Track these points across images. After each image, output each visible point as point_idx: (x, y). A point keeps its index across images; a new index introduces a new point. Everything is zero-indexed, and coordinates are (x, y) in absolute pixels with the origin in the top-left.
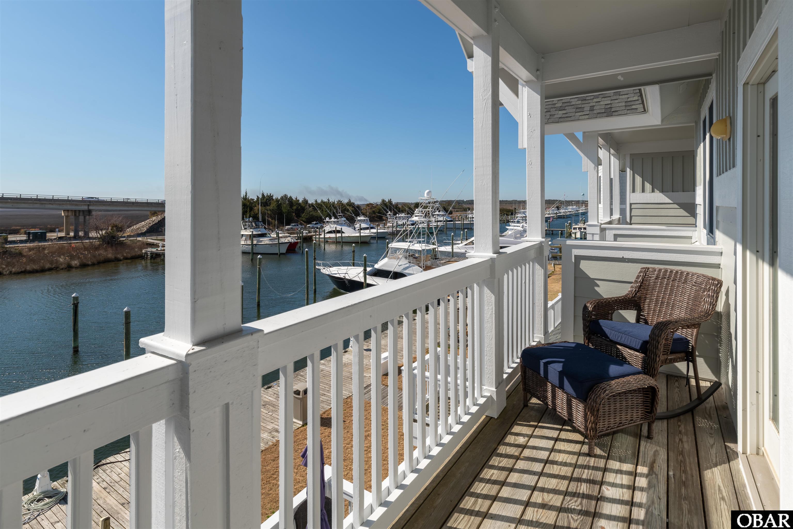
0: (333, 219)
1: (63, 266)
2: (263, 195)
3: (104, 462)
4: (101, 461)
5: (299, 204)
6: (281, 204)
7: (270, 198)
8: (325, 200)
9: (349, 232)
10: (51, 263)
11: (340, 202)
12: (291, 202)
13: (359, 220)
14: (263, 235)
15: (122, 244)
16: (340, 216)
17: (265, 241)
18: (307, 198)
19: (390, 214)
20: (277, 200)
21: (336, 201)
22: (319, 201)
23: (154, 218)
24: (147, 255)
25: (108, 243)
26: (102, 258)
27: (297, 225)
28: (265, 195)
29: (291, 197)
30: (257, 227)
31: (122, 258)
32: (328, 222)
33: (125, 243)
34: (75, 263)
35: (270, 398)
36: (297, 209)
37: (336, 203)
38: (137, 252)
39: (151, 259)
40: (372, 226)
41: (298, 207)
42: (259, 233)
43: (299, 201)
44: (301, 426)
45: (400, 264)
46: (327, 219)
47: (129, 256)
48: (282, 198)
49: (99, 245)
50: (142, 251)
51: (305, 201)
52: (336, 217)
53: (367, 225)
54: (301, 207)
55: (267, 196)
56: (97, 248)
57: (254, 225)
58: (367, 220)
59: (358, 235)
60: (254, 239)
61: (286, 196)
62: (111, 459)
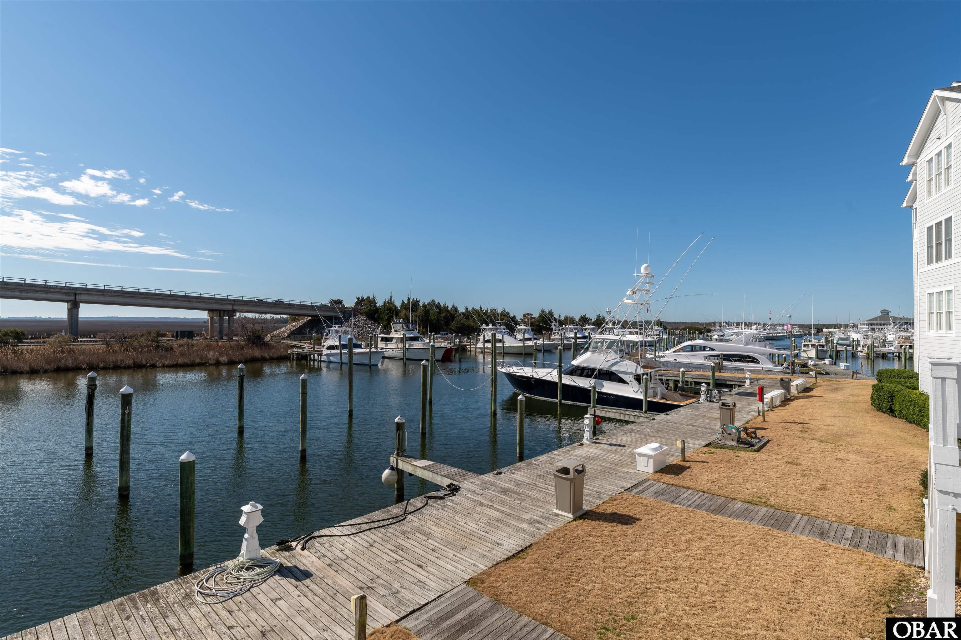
0: (490, 326)
1: (212, 362)
2: (409, 299)
3: (316, 534)
4: (313, 533)
5: (448, 311)
6: (428, 310)
7: (415, 304)
8: (477, 308)
9: (509, 342)
10: (201, 358)
11: (493, 310)
12: (440, 309)
13: (519, 330)
14: (415, 339)
15: (266, 345)
16: (498, 323)
17: (418, 345)
18: (456, 305)
19: (555, 325)
20: (424, 306)
21: (489, 309)
22: (470, 309)
23: (294, 324)
24: (293, 356)
25: (254, 343)
26: (249, 357)
27: (447, 334)
28: (411, 300)
29: (439, 303)
30: (408, 329)
31: (268, 357)
32: (485, 329)
33: (270, 344)
34: (224, 359)
35: (506, 485)
36: (445, 318)
37: (489, 311)
38: (282, 352)
39: (297, 360)
40: (535, 336)
41: (447, 315)
42: (412, 336)
43: (448, 307)
44: (571, 520)
45: (607, 359)
46: (484, 326)
47: (275, 356)
48: (429, 303)
49: (245, 344)
50: (287, 351)
51: (455, 309)
52: (494, 324)
53: (530, 335)
54: (451, 314)
55: (413, 301)
56: (243, 348)
57: (405, 327)
58: (528, 329)
59: (522, 345)
60: (407, 342)
61: (433, 301)
62: (325, 532)
